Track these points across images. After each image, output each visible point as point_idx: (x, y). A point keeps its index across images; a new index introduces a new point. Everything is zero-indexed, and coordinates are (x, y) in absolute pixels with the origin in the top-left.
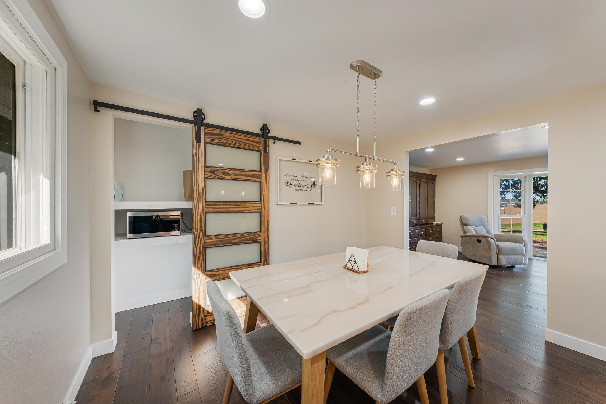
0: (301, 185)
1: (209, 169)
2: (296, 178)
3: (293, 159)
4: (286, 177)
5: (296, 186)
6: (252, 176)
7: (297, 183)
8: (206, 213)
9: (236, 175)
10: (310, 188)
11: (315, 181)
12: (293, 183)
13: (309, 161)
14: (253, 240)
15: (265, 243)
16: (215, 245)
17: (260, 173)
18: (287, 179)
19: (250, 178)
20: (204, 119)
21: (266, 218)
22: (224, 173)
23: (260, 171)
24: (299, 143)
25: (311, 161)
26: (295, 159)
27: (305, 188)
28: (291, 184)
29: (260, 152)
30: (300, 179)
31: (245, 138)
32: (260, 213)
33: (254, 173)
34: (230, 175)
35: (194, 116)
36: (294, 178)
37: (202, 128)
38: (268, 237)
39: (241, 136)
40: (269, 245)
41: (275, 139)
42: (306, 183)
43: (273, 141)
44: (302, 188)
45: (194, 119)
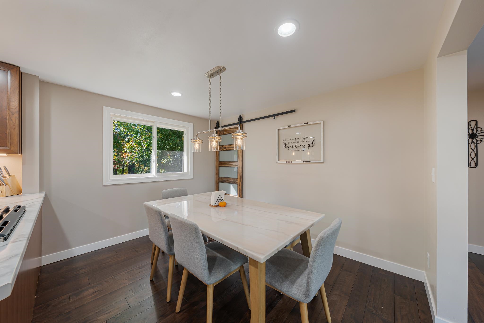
0: (298, 146)
2: (293, 141)
3: (288, 126)
4: (284, 142)
5: (292, 147)
7: (294, 145)
8: (219, 167)
9: (228, 148)
10: (307, 147)
11: (313, 141)
12: (290, 145)
13: (304, 124)
16: (222, 182)
18: (285, 143)
20: (219, 124)
22: (224, 148)
24: (294, 111)
25: (306, 123)
26: (290, 126)
27: (303, 149)
28: (288, 146)
30: (296, 141)
32: (238, 167)
35: (216, 125)
36: (291, 141)
38: (242, 182)
40: (242, 187)
41: (274, 116)
42: (303, 144)
43: (273, 117)
44: (299, 149)
45: (216, 127)
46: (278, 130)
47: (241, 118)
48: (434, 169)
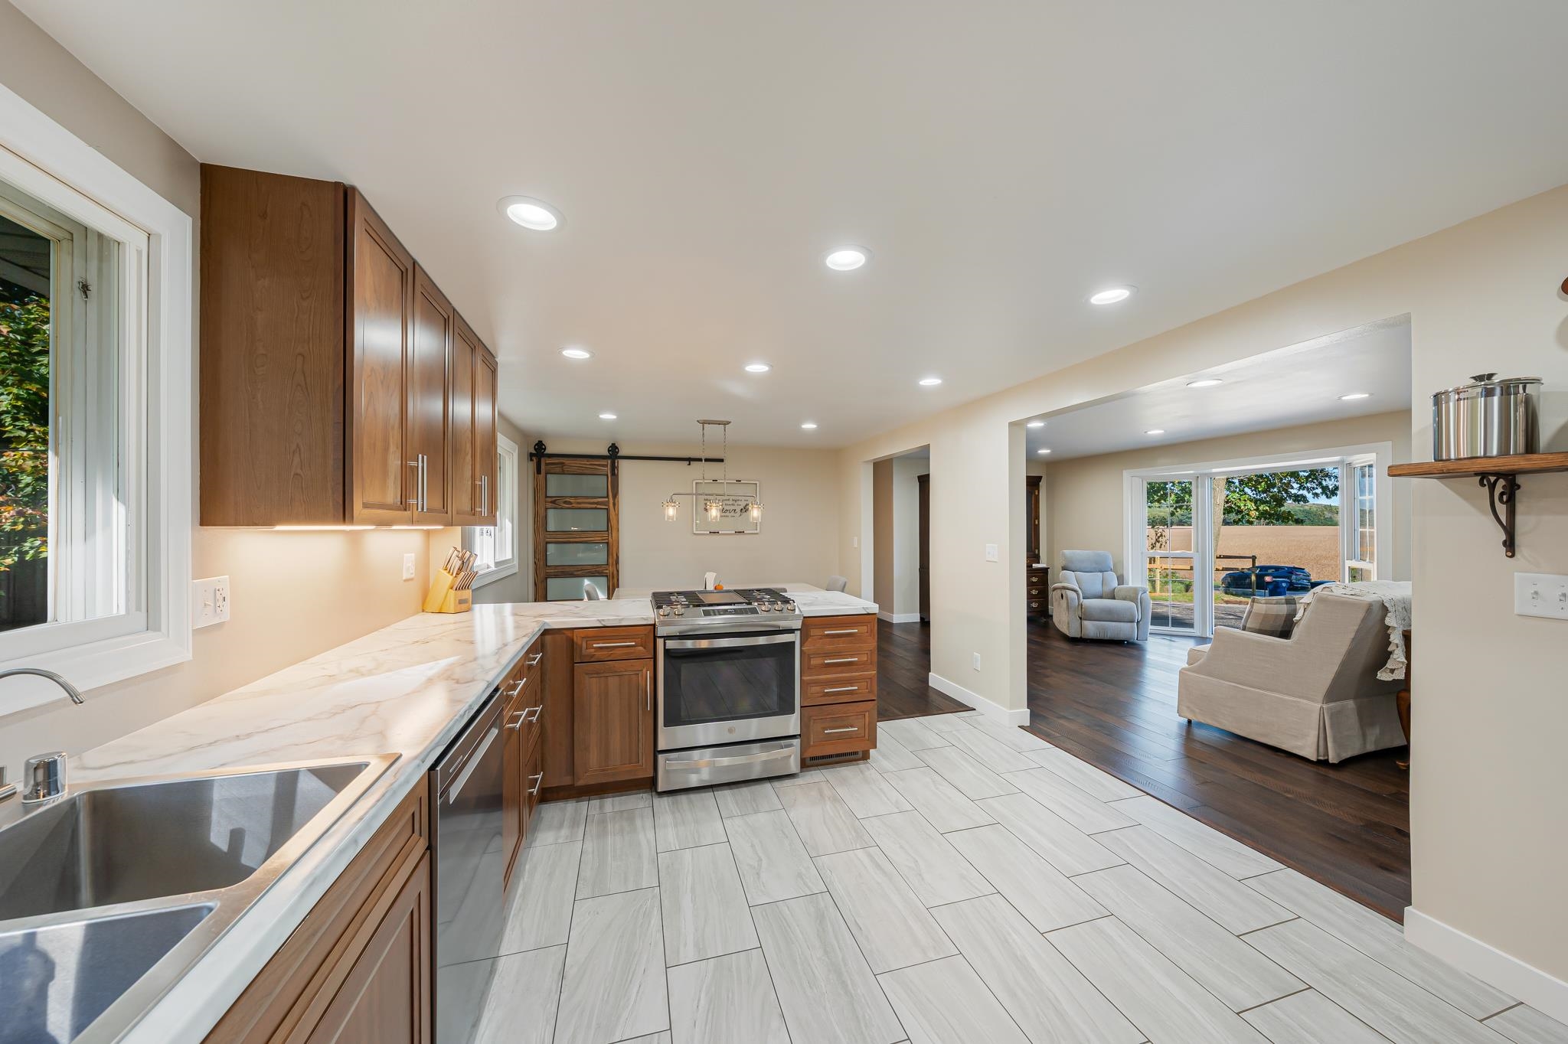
0: (725, 509)
1: (549, 500)
3: (713, 480)
4: (706, 502)
6: (597, 503)
8: (547, 543)
9: (579, 503)
10: (739, 513)
11: (746, 504)
13: (737, 480)
14: (598, 573)
15: (613, 578)
16: (556, 576)
17: (607, 499)
19: (594, 506)
20: (545, 449)
21: (614, 549)
22: (565, 502)
23: (608, 497)
24: (722, 460)
26: (718, 481)
27: (732, 514)
29: (607, 475)
30: (723, 503)
31: (588, 463)
32: (608, 543)
33: (600, 500)
34: (570, 503)
35: (535, 449)
37: (543, 459)
38: (618, 571)
39: (585, 461)
40: (618, 580)
41: (690, 460)
42: (732, 508)
43: (688, 462)
44: (728, 514)
45: (534, 452)
46: (696, 483)
47: (614, 449)
48: (856, 538)
